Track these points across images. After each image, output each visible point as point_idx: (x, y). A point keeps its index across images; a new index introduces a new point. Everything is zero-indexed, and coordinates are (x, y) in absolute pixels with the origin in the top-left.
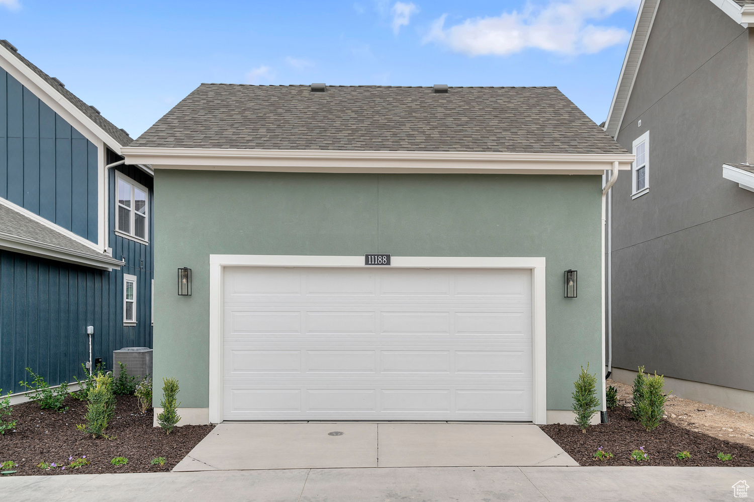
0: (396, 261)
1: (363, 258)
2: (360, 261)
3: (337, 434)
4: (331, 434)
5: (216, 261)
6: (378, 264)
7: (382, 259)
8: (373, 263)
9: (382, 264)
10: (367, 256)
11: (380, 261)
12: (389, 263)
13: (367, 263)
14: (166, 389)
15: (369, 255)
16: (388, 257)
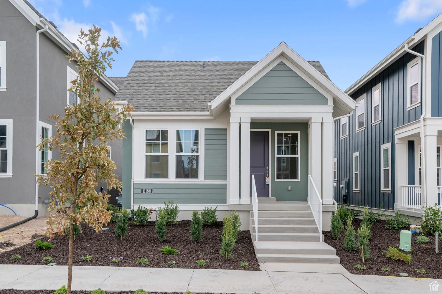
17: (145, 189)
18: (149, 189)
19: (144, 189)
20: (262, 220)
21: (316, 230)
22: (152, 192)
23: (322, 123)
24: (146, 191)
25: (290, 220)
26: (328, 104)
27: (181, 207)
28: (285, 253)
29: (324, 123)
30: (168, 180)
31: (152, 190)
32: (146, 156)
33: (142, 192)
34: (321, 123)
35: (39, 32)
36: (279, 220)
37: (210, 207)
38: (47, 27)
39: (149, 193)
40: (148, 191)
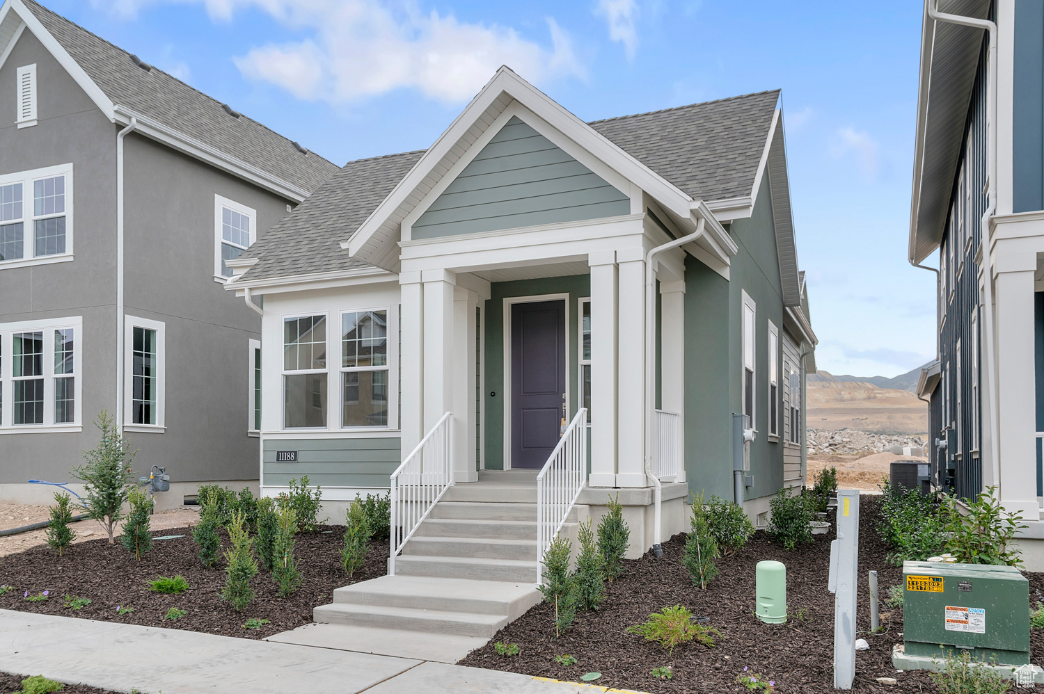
17: (284, 452)
18: (291, 452)
19: (282, 452)
20: (439, 524)
21: (529, 553)
22: (295, 460)
23: (617, 267)
24: (287, 456)
25: (502, 526)
26: (632, 212)
27: (328, 494)
28: (391, 605)
29: (620, 265)
30: (327, 431)
31: (295, 452)
32: (287, 377)
33: (278, 460)
34: (612, 267)
35: (122, 134)
36: (477, 525)
37: (373, 493)
38: (134, 120)
39: (290, 460)
40: (289, 456)
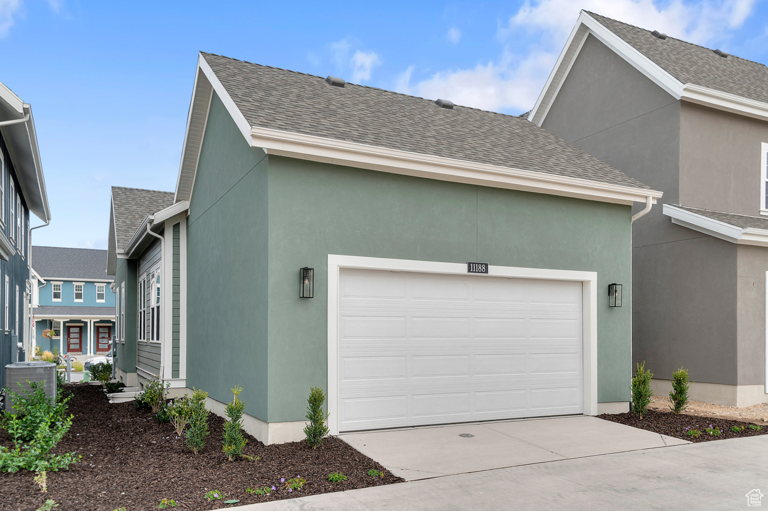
0: (493, 270)
1: (466, 266)
2: (462, 268)
3: (467, 436)
4: (461, 435)
5: (335, 262)
6: (478, 272)
7: (482, 268)
8: (474, 271)
9: (482, 272)
10: (469, 264)
11: (480, 270)
12: (487, 272)
13: (469, 271)
14: (310, 402)
15: (472, 263)
16: (486, 265)
